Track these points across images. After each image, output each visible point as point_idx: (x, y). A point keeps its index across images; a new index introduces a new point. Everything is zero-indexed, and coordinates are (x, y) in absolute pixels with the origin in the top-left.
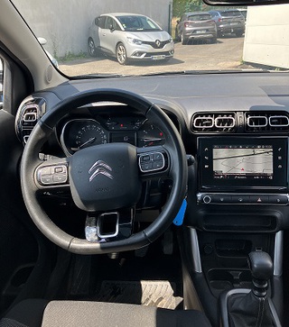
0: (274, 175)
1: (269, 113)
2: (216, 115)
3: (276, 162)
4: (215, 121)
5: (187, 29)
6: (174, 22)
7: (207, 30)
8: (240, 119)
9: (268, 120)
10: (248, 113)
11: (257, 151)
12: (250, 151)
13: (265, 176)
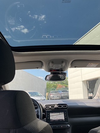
0: (65, 119)
1: (62, 105)
2: (51, 105)
3: (65, 116)
4: (50, 107)
5: (51, 96)
6: (47, 94)
7: (58, 96)
8: (56, 106)
9: (62, 106)
10: (58, 105)
11: (60, 114)
12: (58, 114)
13: (63, 120)
